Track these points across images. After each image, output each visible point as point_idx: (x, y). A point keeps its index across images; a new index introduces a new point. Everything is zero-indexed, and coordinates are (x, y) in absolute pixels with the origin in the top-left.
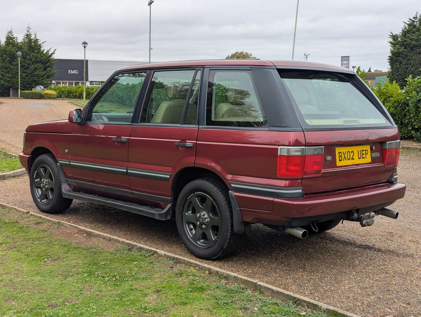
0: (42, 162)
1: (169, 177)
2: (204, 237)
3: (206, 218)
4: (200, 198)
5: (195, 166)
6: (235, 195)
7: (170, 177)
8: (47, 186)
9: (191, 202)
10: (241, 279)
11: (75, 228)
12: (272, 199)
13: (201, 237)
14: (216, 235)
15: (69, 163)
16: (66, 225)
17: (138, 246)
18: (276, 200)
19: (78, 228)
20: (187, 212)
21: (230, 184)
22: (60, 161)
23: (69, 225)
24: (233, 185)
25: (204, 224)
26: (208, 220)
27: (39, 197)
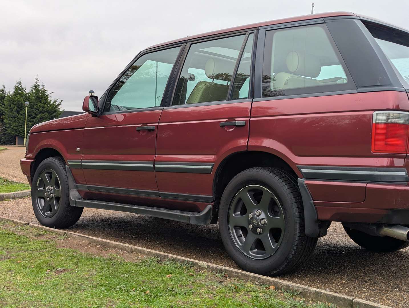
0: (48, 166)
1: (210, 167)
2: (259, 245)
3: (263, 219)
4: (253, 193)
5: (248, 150)
6: (307, 184)
7: (212, 168)
8: (52, 195)
9: (240, 200)
10: (327, 295)
11: (86, 238)
12: (364, 185)
13: (254, 246)
14: (277, 241)
15: (80, 163)
16: (74, 236)
17: (169, 257)
18: (369, 186)
19: (89, 238)
20: (235, 212)
21: (299, 169)
22: (69, 163)
23: (78, 236)
24: (303, 170)
25: (258, 228)
26: (265, 222)
27: (41, 209)
